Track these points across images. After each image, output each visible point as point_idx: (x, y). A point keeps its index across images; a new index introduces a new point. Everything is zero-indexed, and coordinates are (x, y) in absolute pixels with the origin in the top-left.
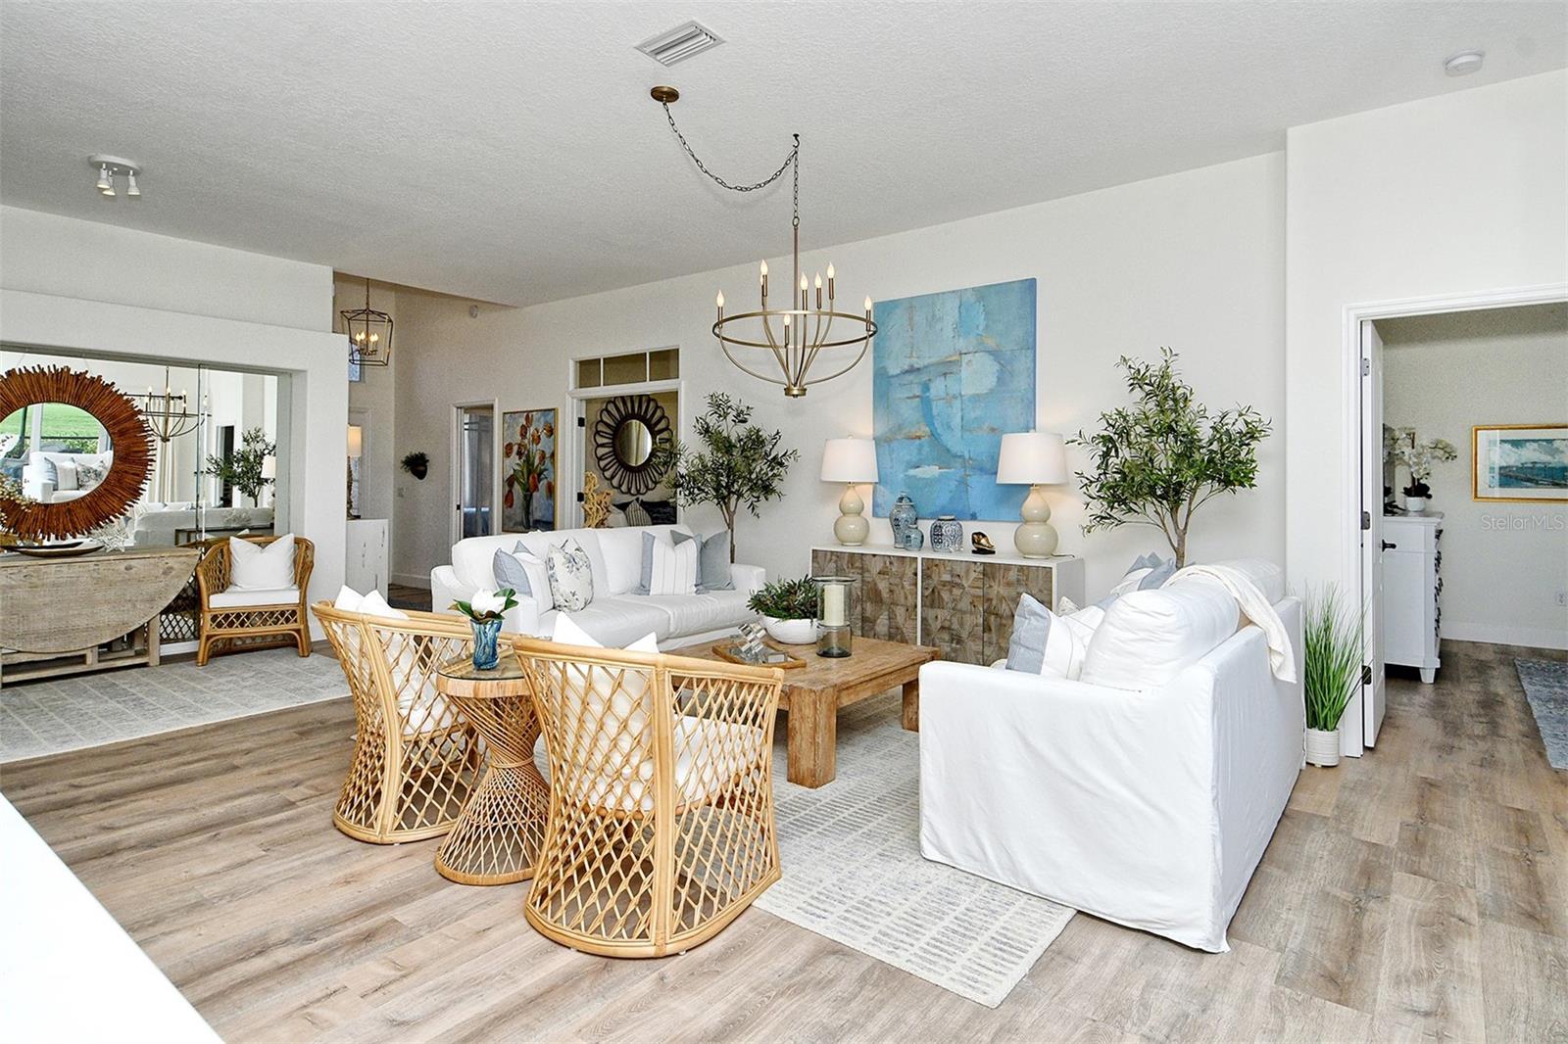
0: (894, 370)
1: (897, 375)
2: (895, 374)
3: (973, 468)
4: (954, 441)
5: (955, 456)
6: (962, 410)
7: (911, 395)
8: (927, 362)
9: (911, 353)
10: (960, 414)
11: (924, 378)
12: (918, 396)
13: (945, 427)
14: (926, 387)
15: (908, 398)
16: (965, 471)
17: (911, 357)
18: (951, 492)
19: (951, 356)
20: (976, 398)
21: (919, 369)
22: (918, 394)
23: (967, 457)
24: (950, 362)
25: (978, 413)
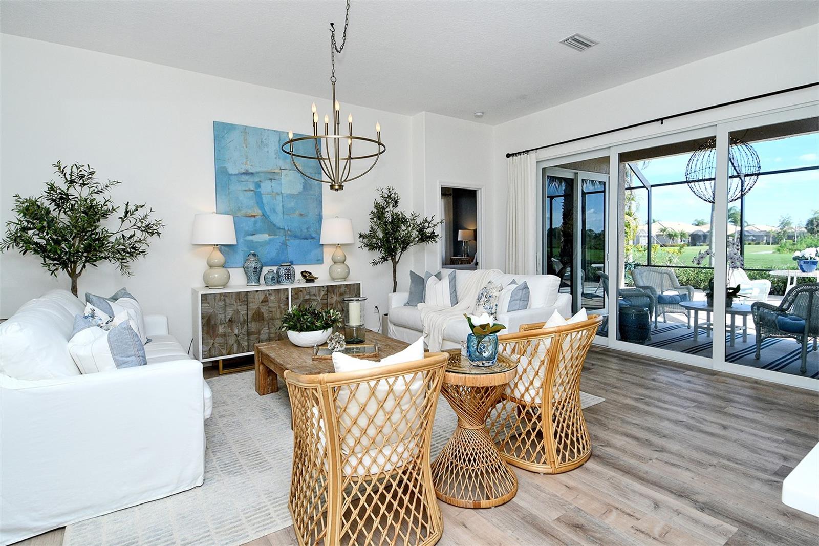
0: (232, 170)
1: (235, 175)
2: (234, 173)
3: (290, 236)
4: (278, 220)
5: (279, 228)
6: (283, 202)
7: (247, 189)
8: (258, 170)
9: (246, 162)
10: (281, 205)
11: (257, 180)
12: (252, 190)
13: (272, 211)
14: (258, 185)
15: (246, 191)
16: (285, 237)
17: (246, 164)
18: (277, 249)
19: (275, 169)
20: (292, 196)
21: (252, 173)
22: (252, 189)
23: (286, 229)
24: (274, 172)
25: (293, 204)
